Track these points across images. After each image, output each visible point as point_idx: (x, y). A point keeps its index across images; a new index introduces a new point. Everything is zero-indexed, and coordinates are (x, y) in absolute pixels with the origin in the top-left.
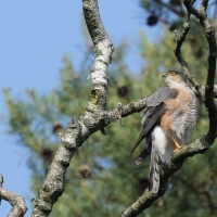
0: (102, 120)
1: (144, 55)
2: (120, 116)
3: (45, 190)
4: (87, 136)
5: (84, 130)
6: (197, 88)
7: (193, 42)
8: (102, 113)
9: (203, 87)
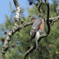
0: (18, 28)
1: (29, 12)
2: (23, 27)
3: (3, 48)
4: (14, 33)
5: (14, 31)
6: (44, 19)
7: (42, 8)
8: (18, 26)
9: (46, 19)
